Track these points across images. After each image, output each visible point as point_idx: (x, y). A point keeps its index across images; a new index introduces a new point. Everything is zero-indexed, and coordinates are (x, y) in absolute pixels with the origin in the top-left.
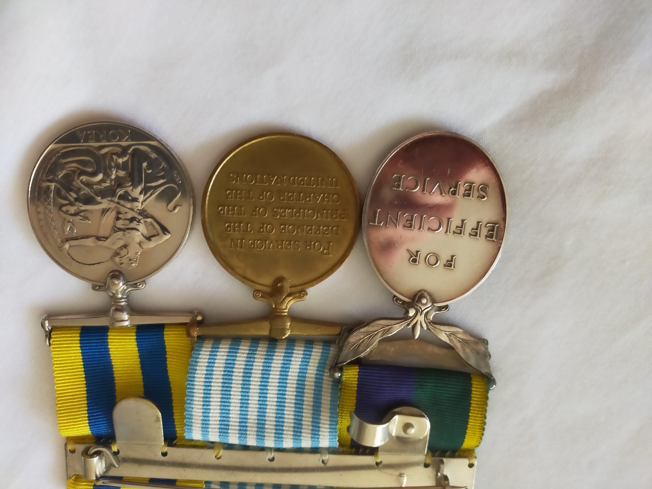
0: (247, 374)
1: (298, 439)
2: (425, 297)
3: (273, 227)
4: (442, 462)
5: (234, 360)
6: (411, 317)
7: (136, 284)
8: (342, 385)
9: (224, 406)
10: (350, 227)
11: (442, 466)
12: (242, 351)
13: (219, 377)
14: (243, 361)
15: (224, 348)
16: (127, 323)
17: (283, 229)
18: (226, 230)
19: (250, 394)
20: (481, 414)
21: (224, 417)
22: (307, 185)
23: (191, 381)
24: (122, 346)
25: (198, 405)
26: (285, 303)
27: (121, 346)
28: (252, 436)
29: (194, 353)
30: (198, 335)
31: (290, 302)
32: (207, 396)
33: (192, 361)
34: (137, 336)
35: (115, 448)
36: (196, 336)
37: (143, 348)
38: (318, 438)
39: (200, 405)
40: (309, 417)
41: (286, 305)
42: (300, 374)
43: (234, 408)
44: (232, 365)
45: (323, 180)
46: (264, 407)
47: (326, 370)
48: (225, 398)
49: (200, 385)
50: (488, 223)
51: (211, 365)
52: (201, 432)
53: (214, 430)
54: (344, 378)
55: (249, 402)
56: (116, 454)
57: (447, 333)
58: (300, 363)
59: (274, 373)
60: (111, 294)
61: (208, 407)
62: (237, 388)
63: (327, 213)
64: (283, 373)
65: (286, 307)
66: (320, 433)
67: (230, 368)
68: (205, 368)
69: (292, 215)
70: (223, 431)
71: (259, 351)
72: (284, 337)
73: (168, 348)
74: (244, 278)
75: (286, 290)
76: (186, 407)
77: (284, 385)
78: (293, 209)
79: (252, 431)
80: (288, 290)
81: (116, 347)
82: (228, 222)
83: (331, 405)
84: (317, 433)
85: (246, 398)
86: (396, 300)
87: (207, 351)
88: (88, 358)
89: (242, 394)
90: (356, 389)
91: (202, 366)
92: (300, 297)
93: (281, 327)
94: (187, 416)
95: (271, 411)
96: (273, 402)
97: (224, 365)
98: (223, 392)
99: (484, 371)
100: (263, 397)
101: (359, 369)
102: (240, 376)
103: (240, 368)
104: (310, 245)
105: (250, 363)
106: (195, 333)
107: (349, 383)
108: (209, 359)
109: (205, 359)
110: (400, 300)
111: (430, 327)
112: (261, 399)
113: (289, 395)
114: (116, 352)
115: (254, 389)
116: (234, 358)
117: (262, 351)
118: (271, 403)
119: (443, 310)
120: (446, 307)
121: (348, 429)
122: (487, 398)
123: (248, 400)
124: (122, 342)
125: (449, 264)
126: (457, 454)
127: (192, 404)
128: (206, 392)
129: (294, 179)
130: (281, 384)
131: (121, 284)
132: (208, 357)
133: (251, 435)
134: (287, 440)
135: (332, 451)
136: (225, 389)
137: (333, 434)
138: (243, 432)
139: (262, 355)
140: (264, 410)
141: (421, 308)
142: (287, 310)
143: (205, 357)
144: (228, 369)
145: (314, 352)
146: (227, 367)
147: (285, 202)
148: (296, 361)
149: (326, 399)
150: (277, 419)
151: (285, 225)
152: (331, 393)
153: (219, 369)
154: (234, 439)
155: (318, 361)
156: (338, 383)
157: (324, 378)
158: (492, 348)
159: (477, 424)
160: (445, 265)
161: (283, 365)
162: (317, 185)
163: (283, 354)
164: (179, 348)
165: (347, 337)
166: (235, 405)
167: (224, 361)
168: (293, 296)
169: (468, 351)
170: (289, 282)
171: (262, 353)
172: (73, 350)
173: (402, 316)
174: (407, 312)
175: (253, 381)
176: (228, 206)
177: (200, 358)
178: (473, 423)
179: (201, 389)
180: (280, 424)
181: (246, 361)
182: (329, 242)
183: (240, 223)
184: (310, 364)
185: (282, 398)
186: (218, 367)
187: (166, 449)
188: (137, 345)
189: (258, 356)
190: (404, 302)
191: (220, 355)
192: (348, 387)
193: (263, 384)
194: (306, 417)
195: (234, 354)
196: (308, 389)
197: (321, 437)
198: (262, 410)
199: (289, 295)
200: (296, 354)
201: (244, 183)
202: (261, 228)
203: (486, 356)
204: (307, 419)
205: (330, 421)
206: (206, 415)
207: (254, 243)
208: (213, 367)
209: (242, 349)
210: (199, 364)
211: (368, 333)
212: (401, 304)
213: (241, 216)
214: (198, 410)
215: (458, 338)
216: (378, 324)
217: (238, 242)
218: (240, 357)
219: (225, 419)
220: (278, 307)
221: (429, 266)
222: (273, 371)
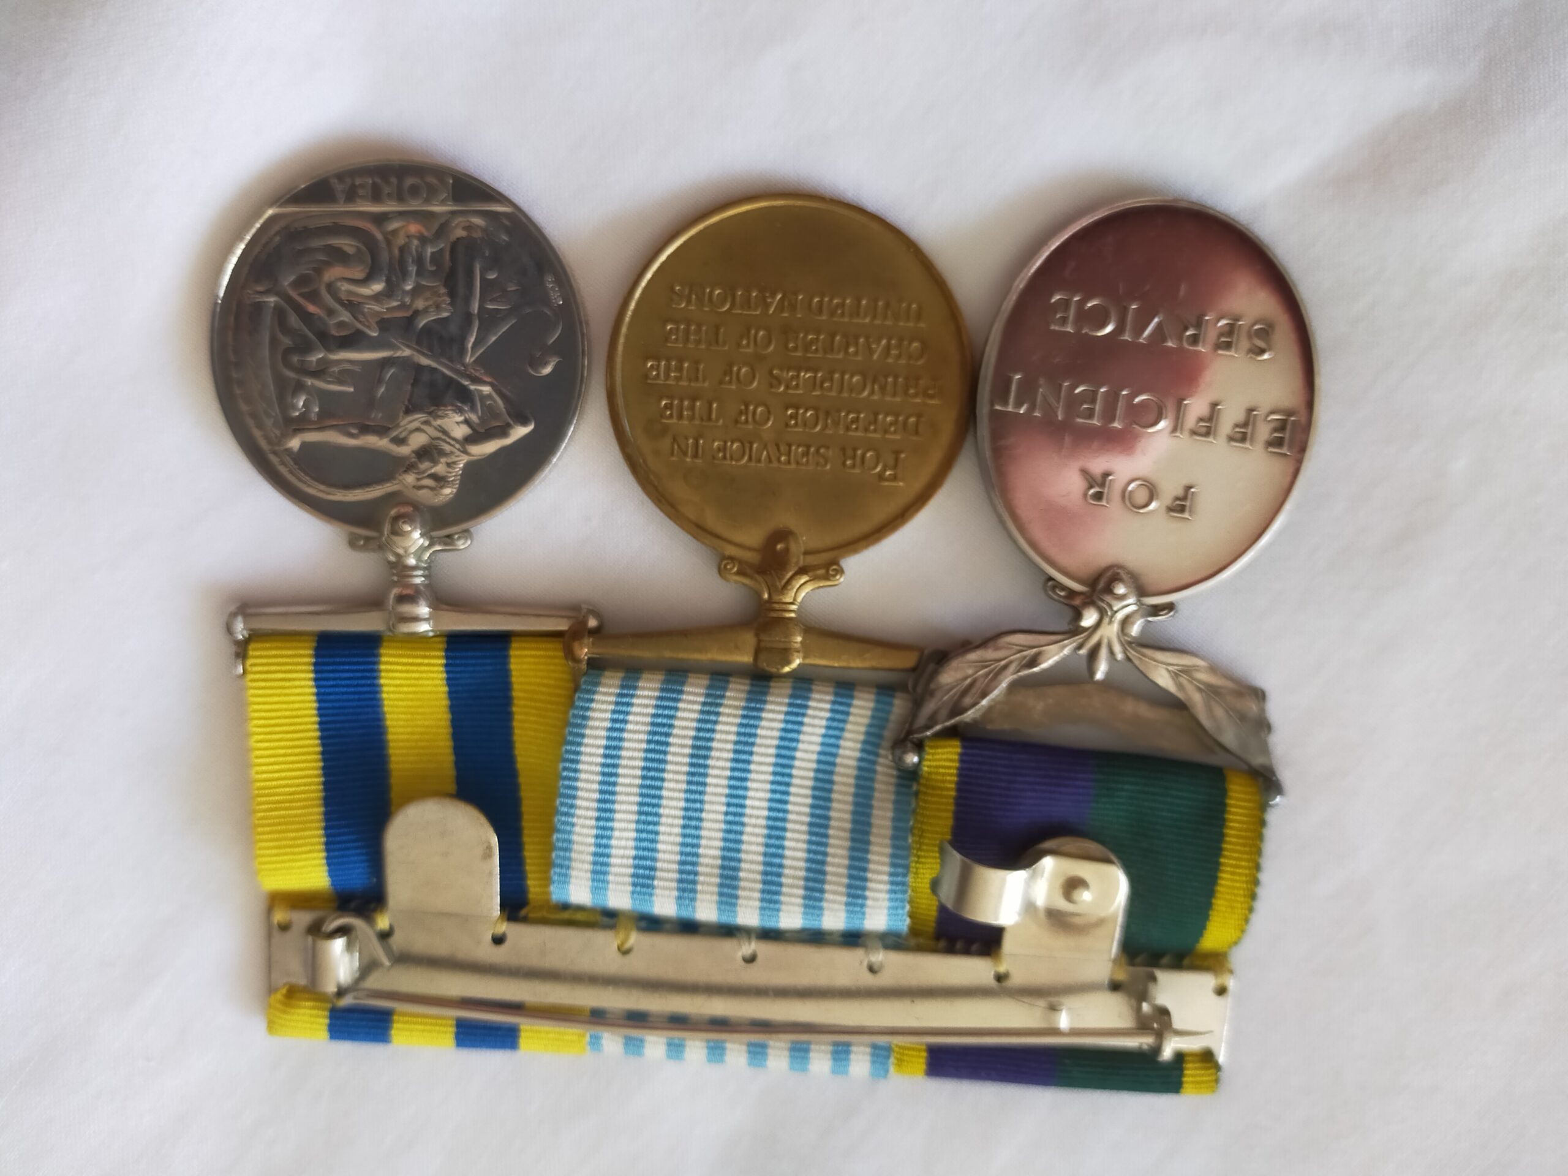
0: (701, 750)
1: (814, 907)
2: (1121, 580)
3: (769, 412)
4: (1154, 979)
5: (672, 717)
6: (1085, 629)
7: (449, 536)
8: (918, 783)
9: (644, 823)
10: (947, 419)
11: (1151, 986)
12: (691, 698)
13: (636, 754)
14: (692, 720)
15: (650, 689)
16: (424, 627)
17: (792, 417)
18: (662, 416)
19: (706, 798)
20: (1248, 861)
21: (644, 849)
22: (851, 316)
23: (573, 761)
24: (413, 682)
25: (586, 818)
26: (792, 589)
27: (408, 682)
28: (708, 897)
29: (579, 698)
30: (589, 656)
31: (804, 586)
32: (607, 797)
33: (575, 716)
34: (447, 657)
35: (383, 922)
36: (586, 658)
37: (460, 688)
38: (862, 906)
39: (591, 818)
40: (842, 857)
41: (793, 594)
42: (823, 758)
43: (668, 829)
44: (665, 730)
45: (887, 305)
46: (738, 828)
47: (882, 752)
48: (648, 805)
49: (592, 773)
50: (1273, 412)
51: (617, 725)
52: (590, 883)
53: (621, 879)
54: (924, 766)
55: (704, 815)
56: (385, 936)
57: (1170, 668)
58: (823, 731)
59: (763, 750)
60: (392, 558)
61: (609, 824)
62: (677, 781)
63: (895, 383)
64: (783, 752)
65: (795, 599)
66: (868, 893)
67: (661, 734)
68: (604, 733)
69: (813, 383)
70: (641, 881)
71: (730, 698)
72: (787, 669)
73: (517, 692)
74: (698, 530)
75: (794, 560)
76: (559, 821)
77: (786, 779)
78: (816, 371)
79: (708, 884)
80: (797, 558)
81: (398, 682)
82: (668, 397)
83: (895, 828)
84: (859, 892)
85: (698, 805)
86: (1054, 588)
87: (610, 694)
88: (333, 708)
89: (688, 796)
90: (953, 793)
91: (597, 728)
92: (827, 577)
93: (781, 646)
94: (560, 844)
95: (753, 839)
96: (758, 817)
97: (649, 728)
98: (645, 791)
99: (1257, 761)
100: (737, 805)
101: (963, 747)
102: (683, 755)
103: (684, 737)
104: (854, 457)
105: (709, 726)
106: (584, 652)
107: (937, 781)
108: (614, 712)
109: (605, 711)
110: (1064, 588)
111: (1132, 653)
112: (732, 809)
113: (795, 804)
114: (397, 696)
115: (717, 786)
116: (672, 713)
117: (735, 699)
118: (753, 821)
119: (1161, 613)
120: (1170, 607)
121: (935, 885)
122: (1263, 823)
123: (701, 811)
124: (413, 672)
125: (1181, 505)
126: (1186, 962)
127: (573, 815)
128: (605, 788)
129: (821, 303)
130: (779, 778)
131: (416, 534)
132: (612, 707)
133: (706, 893)
134: (792, 908)
135: (892, 941)
136: (648, 782)
137: (899, 896)
138: (687, 885)
139: (736, 707)
140: (738, 837)
141: (1110, 606)
142: (794, 607)
143: (604, 707)
144: (656, 738)
145: (857, 707)
146: (655, 733)
147: (799, 354)
148: (814, 726)
149: (883, 816)
150: (768, 859)
151: (797, 408)
152: (896, 802)
153: (636, 736)
154: (665, 905)
155: (863, 729)
156: (909, 777)
157: (879, 768)
158: (1275, 710)
159: (1238, 885)
160: (1170, 509)
161: (783, 734)
162: (874, 317)
163: (785, 709)
164: (543, 689)
165: (935, 673)
166: (670, 821)
167: (649, 719)
168: (810, 574)
169: (1219, 712)
170: (801, 542)
171: (736, 703)
172: (296, 687)
173: (1065, 627)
174: (1078, 616)
175: (714, 767)
176: (668, 360)
177: (594, 710)
178: (1229, 882)
179: (593, 782)
180: (775, 869)
181: (699, 721)
182: (897, 453)
183: (694, 400)
184: (847, 735)
185: (779, 810)
186: (635, 732)
187: (503, 927)
188: (448, 679)
189: (727, 711)
190: (1072, 594)
191: (639, 705)
192: (933, 788)
193: (736, 774)
194: (834, 856)
195: (671, 704)
196: (841, 793)
197: (869, 902)
198: (732, 836)
199: (802, 571)
200: (815, 709)
201: (706, 309)
202: (741, 413)
203: (1263, 726)
204: (836, 860)
205: (893, 865)
206: (604, 841)
207: (724, 449)
208: (622, 730)
209: (689, 693)
210: (591, 723)
211: (984, 663)
212: (1064, 597)
213: (699, 385)
214: (585, 831)
215: (1195, 682)
216: (1010, 644)
217: (688, 444)
218: (684, 710)
219: (646, 853)
220: (776, 598)
221: (1132, 511)
222: (760, 745)
